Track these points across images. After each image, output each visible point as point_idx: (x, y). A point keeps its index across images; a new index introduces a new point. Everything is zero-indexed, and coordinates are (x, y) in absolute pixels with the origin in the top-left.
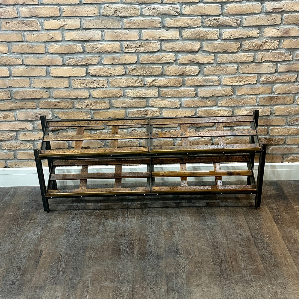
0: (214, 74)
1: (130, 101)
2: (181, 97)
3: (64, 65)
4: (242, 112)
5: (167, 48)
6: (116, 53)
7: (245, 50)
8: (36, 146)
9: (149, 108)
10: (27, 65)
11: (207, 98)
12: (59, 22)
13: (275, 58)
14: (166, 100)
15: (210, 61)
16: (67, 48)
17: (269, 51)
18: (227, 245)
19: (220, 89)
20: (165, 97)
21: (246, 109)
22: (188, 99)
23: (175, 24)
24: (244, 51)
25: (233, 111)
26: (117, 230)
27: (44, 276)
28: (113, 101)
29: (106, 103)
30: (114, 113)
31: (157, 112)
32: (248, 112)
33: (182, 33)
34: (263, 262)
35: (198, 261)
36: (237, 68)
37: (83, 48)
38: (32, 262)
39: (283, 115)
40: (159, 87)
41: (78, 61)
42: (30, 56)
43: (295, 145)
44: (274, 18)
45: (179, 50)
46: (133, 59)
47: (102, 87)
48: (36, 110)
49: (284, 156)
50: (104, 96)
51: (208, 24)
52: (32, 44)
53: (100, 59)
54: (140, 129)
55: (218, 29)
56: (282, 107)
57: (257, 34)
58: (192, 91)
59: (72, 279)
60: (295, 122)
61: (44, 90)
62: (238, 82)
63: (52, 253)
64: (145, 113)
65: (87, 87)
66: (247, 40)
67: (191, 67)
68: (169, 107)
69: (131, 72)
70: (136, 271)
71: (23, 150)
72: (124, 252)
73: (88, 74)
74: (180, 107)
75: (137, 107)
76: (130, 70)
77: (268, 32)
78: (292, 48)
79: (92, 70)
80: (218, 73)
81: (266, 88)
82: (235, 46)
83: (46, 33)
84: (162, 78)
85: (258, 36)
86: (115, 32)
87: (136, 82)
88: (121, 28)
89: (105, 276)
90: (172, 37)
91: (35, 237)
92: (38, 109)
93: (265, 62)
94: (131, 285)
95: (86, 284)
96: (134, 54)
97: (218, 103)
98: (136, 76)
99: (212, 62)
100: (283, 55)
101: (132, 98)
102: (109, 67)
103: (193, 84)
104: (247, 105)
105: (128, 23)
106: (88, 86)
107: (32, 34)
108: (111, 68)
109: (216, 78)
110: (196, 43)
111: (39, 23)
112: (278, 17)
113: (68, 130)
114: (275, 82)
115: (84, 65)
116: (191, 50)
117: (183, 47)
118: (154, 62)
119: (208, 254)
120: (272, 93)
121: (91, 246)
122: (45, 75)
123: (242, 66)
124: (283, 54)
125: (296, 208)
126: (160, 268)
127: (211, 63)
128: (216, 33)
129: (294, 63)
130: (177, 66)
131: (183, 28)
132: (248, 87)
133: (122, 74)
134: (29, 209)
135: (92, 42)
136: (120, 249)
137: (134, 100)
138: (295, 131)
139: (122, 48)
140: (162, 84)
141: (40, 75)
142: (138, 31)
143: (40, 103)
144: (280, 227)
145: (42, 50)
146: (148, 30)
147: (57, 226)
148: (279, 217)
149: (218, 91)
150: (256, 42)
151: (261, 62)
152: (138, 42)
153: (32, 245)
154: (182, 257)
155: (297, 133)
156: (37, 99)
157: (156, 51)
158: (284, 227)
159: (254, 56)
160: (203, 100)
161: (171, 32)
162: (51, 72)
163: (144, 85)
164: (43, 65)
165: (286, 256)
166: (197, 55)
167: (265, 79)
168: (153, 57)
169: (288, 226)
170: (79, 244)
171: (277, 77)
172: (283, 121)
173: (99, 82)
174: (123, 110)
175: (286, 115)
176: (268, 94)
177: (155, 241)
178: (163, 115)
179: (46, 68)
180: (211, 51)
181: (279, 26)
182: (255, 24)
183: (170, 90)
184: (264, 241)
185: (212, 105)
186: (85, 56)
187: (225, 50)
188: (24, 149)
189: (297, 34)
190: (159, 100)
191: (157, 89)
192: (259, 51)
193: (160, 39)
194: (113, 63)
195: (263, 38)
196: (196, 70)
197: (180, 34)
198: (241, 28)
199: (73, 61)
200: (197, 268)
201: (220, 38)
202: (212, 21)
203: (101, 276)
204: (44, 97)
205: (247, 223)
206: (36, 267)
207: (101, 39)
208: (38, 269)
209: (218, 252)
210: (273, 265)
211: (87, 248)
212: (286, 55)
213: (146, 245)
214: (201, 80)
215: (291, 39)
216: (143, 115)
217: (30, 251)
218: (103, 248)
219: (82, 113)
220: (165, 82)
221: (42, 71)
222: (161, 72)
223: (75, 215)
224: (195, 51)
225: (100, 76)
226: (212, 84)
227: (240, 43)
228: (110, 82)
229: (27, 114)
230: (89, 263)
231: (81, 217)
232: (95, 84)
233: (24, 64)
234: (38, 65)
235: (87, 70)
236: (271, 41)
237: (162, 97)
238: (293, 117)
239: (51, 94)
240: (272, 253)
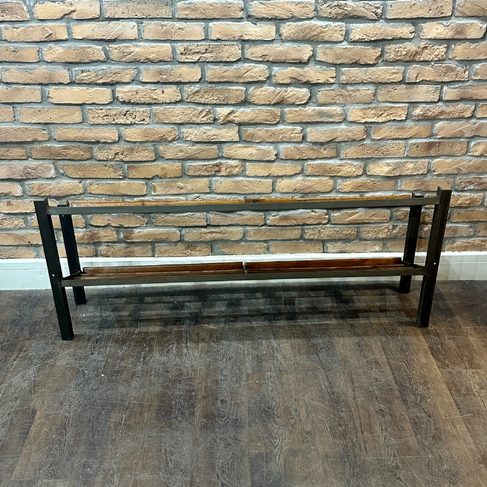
0: (335, 103)
1: (190, 147)
2: (278, 142)
3: (72, 83)
4: (380, 167)
5: (253, 55)
6: (165, 63)
7: (389, 61)
8: (30, 223)
9: (223, 161)
10: (7, 83)
11: (322, 144)
12: (62, 7)
13: (440, 75)
14: (252, 147)
15: (327, 80)
16: (76, 53)
17: (429, 63)
18: (355, 399)
19: (344, 129)
20: (251, 142)
21: (387, 163)
22: (289, 146)
23: (269, 12)
24: (387, 63)
25: (365, 166)
26: (167, 372)
27: (36, 461)
28: (161, 148)
29: (149, 151)
30: (163, 169)
31: (236, 167)
32: (391, 168)
33: (281, 29)
34: (416, 430)
35: (305, 429)
36: (375, 92)
37: (105, 54)
38: (17, 433)
39: (448, 173)
40: (240, 124)
41: (97, 75)
42: (13, 67)
43: (465, 223)
44: (441, 5)
45: (275, 59)
46: (194, 73)
47: (142, 122)
48: (26, 161)
49: (447, 241)
50: (144, 138)
51: (326, 13)
52: (15, 45)
53: (136, 72)
54: (208, 196)
55: (344, 24)
56: (447, 160)
57: (411, 33)
58: (297, 132)
59: (84, 466)
60: (467, 186)
61: (41, 127)
62: (376, 118)
63: (53, 416)
64: (217, 169)
65: (114, 122)
66: (393, 44)
67: (296, 89)
68: (257, 159)
69: (191, 97)
70: (198, 450)
71: (6, 229)
72: (179, 414)
73: (115, 99)
74: (277, 159)
75: (203, 159)
76: (190, 93)
77: (428, 30)
78: (469, 59)
79: (123, 92)
80: (341, 100)
81: (422, 127)
82: (373, 53)
83: (40, 26)
84: (245, 109)
85: (412, 36)
86: (163, 26)
87: (201, 115)
88: (173, 19)
89: (143, 460)
90: (262, 36)
91: (25, 385)
92: (30, 159)
93: (423, 82)
94: (189, 477)
95: (109, 476)
96: (196, 66)
97: (340, 152)
98: (200, 104)
99: (332, 81)
100: (453, 72)
101: (193, 142)
102: (153, 87)
103: (298, 119)
104: (389, 156)
105: (185, 9)
106: (116, 121)
107: (14, 28)
108: (156, 90)
109: (338, 109)
110: (305, 46)
111: (25, 8)
112: (447, 3)
113: (83, 196)
114: (438, 117)
115: (108, 83)
116: (295, 59)
117: (282, 54)
118: (231, 80)
119: (321, 416)
120: (431, 136)
121: (121, 403)
122: (40, 101)
123: (382, 89)
124: (452, 69)
125: (467, 330)
126: (239, 444)
127: (330, 84)
128: (341, 31)
129: (470, 85)
130: (272, 87)
131: (282, 20)
132: (393, 125)
133: (176, 100)
134: (18, 332)
135: (121, 43)
136: (171, 408)
137: (198, 147)
138: (467, 200)
139: (174, 55)
140: (246, 119)
141: (32, 101)
142: (202, 24)
143: (32, 150)
144: (442, 366)
145: (33, 57)
146: (220, 22)
147: (65, 363)
148: (440, 346)
149: (342, 132)
150: (409, 47)
151: (415, 83)
152: (203, 43)
153: (18, 401)
154: (277, 422)
155: (469, 203)
156: (28, 143)
157: (234, 60)
158: (448, 366)
159: (404, 73)
160: (315, 148)
161: (261, 26)
162: (49, 95)
163: (215, 120)
164: (36, 84)
165: (453, 418)
166: (306, 69)
167: (422, 112)
168: (230, 71)
169: (454, 363)
170: (101, 399)
171: (441, 108)
172: (448, 183)
173: (135, 114)
174: (179, 164)
175: (454, 174)
176: (424, 138)
177: (232, 393)
178: (247, 172)
179: (41, 88)
180: (330, 61)
181: (448, 20)
182: (408, 16)
183: (260, 130)
184: (415, 392)
185: (330, 157)
186: (110, 68)
187: (354, 61)
188: (9, 228)
189: (479, 34)
190: (240, 147)
191: (237, 128)
192: (413, 63)
193: (242, 38)
194: (158, 81)
195: (421, 41)
196: (304, 96)
197: (278, 31)
198: (383, 23)
199: (88, 76)
200: (303, 443)
201: (346, 38)
202: (333, 8)
203: (135, 461)
204: (40, 139)
205: (386, 357)
206: (24, 442)
207: (137, 38)
208: (26, 446)
209: (340, 413)
210: (434, 436)
211: (114, 406)
212: (458, 71)
213: (217, 399)
214: (312, 113)
215: (468, 43)
216: (213, 173)
217: (14, 411)
218: (141, 406)
219: (107, 168)
220: (250, 115)
221: (34, 94)
222: (243, 98)
223: (97, 343)
224: (302, 61)
225: (138, 104)
226: (331, 120)
227: (380, 49)
228: (155, 115)
229: (11, 168)
230: (116, 435)
231: (106, 347)
232: (128, 118)
233: (3, 82)
234: (26, 83)
235: (113, 92)
236: (433, 46)
237: (245, 141)
238: (465, 177)
239: (51, 134)
240: (431, 413)
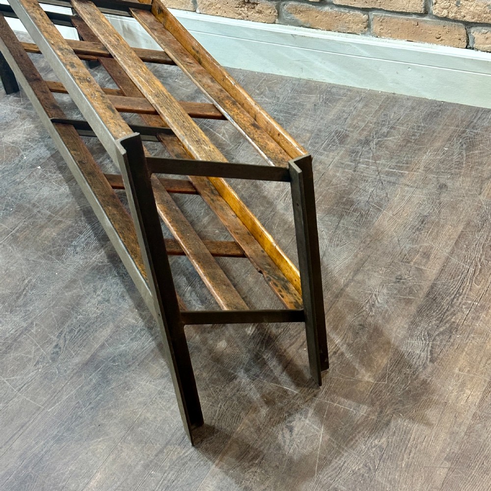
70: (66, 294)
94: (27, 323)
240: (441, 356)
